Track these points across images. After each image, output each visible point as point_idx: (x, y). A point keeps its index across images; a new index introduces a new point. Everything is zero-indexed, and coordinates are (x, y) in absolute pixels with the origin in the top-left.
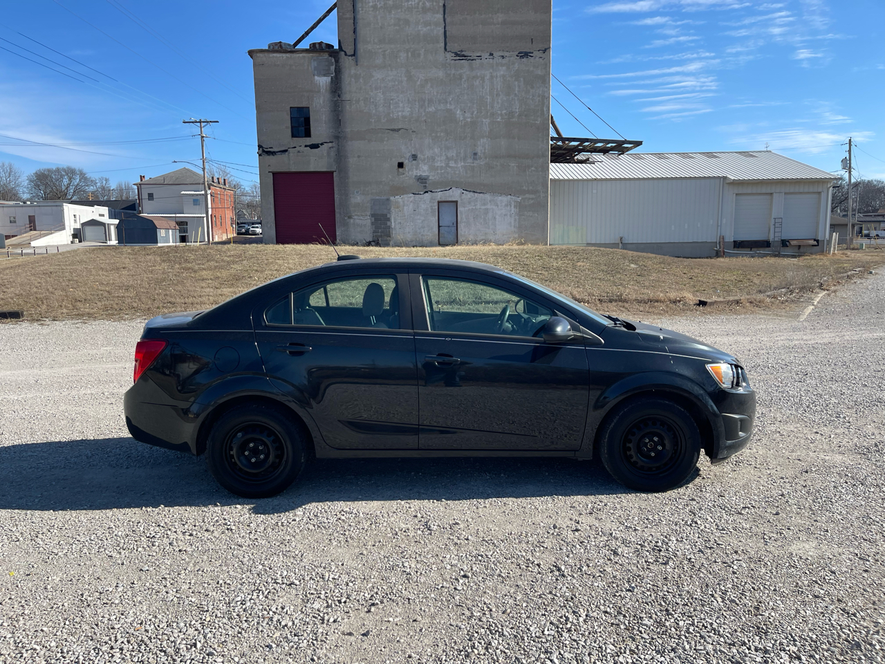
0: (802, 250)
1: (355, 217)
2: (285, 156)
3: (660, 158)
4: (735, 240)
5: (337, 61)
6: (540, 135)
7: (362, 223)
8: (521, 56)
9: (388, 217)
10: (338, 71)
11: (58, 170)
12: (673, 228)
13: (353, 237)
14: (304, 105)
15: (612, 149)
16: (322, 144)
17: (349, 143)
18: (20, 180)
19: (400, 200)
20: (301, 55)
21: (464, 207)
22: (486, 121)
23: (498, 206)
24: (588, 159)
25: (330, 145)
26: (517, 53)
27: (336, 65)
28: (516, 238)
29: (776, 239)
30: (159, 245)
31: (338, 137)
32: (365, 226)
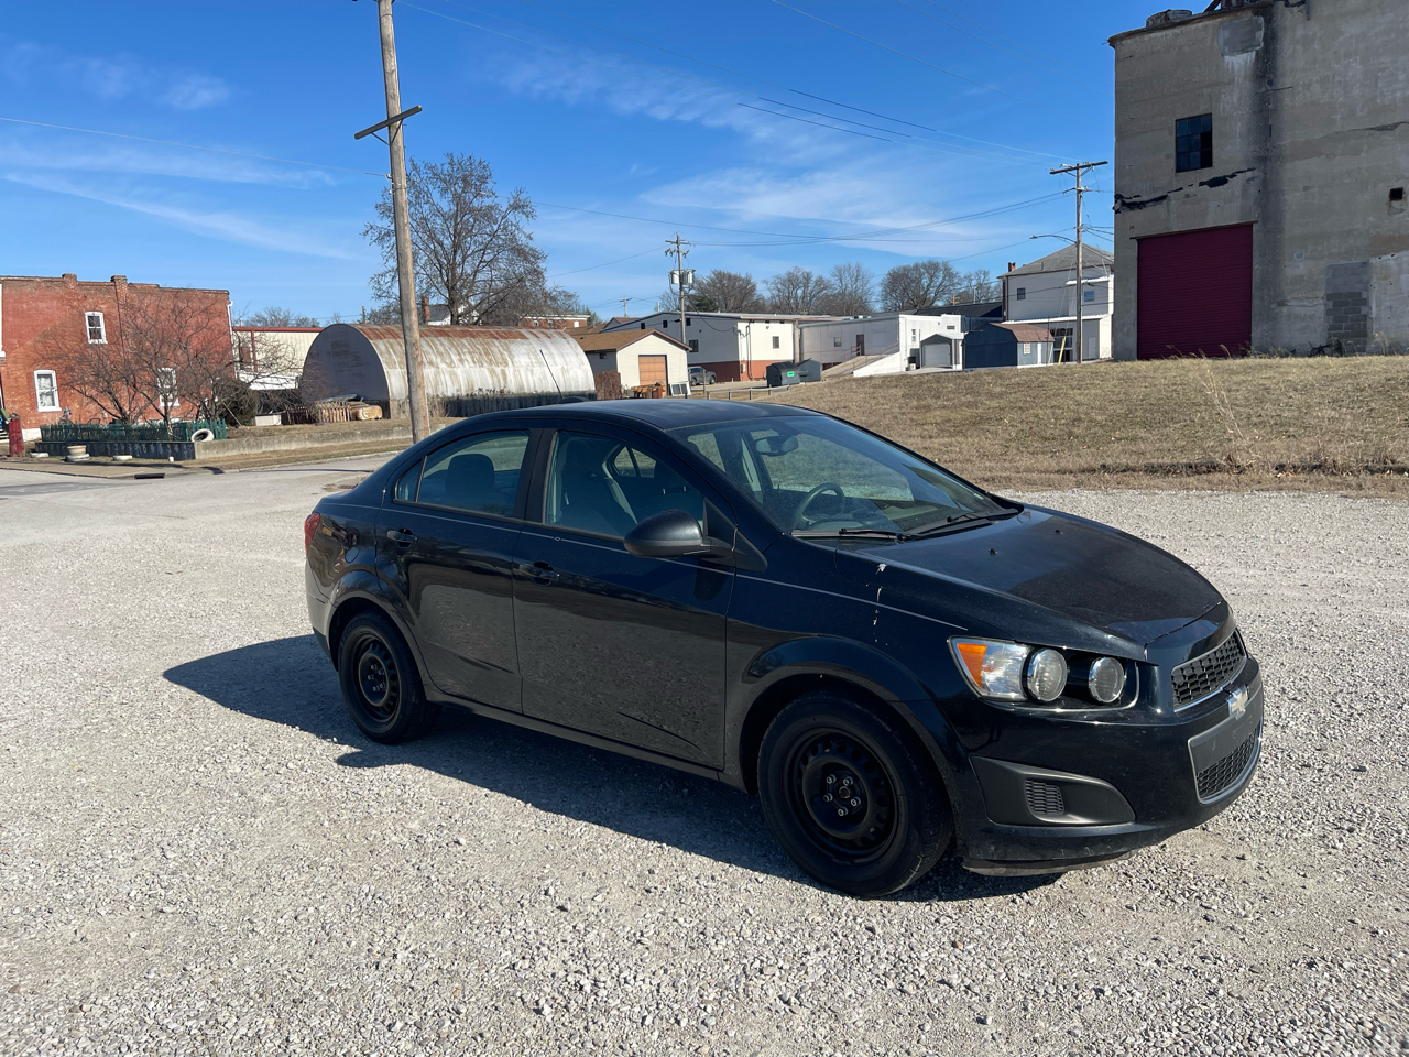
1: (1293, 303)
2: (1161, 208)
5: (1269, 21)
7: (1307, 312)
9: (1364, 296)
10: (1271, 39)
11: (916, 267)
13: (1286, 341)
14: (1201, 111)
16: (1233, 176)
17: (1288, 166)
18: (868, 286)
19: (1392, 263)
20: (1200, 25)
25: (1249, 174)
27: (1266, 29)
30: (1019, 367)
31: (1266, 158)
32: (1312, 317)
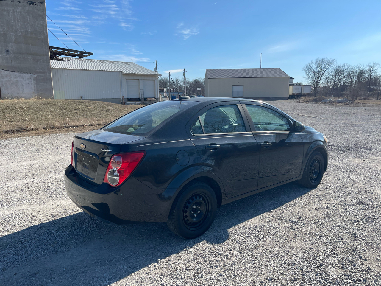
0: (151, 102)
3: (91, 61)
4: (128, 98)
6: (44, 44)
8: (29, 4)
12: (103, 93)
15: (78, 55)
21: (4, 79)
22: (13, 34)
23: (23, 79)
24: (62, 59)
26: (27, 2)
28: (36, 96)
29: (142, 98)
